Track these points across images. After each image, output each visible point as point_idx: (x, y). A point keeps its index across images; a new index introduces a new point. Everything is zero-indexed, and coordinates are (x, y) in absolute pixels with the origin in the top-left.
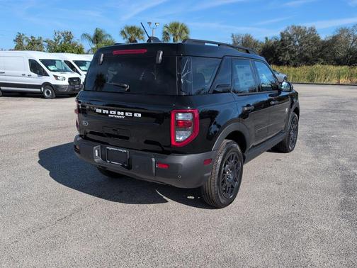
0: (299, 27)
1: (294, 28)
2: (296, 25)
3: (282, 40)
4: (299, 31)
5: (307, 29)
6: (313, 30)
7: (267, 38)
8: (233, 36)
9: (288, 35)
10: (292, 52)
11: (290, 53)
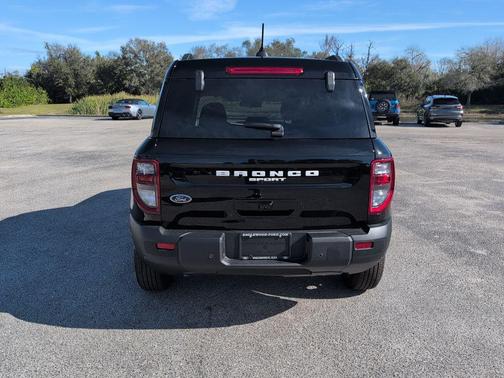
0: (145, 42)
1: (139, 42)
2: (141, 38)
3: (124, 58)
4: (145, 47)
5: (156, 44)
6: (162, 46)
7: (98, 54)
8: (47, 46)
9: (132, 52)
10: (140, 75)
11: (138, 76)
